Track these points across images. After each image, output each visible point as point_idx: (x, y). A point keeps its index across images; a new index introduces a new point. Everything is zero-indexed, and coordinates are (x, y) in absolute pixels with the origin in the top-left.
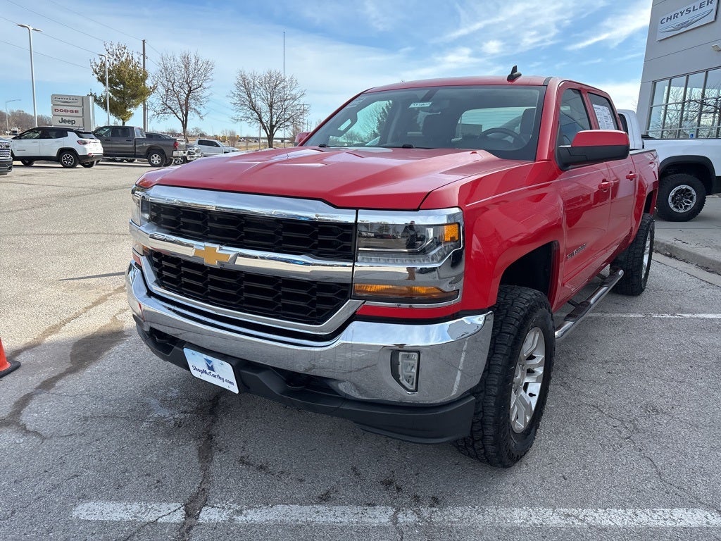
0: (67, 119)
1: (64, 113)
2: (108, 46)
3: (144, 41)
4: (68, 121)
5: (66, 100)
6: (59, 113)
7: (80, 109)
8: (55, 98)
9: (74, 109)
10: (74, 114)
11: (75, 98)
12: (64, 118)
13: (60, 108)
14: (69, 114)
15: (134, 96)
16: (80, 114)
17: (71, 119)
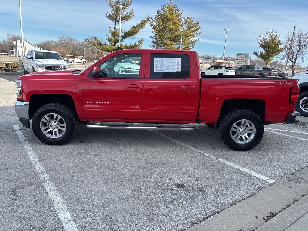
0: (240, 62)
1: (239, 60)
2: (268, 32)
3: (295, 27)
4: (240, 63)
5: (241, 55)
6: (238, 60)
7: (245, 59)
8: (238, 54)
9: (243, 58)
10: (243, 61)
11: (244, 54)
12: (239, 62)
13: (238, 58)
14: (241, 60)
15: (273, 52)
16: (245, 60)
17: (241, 62)
